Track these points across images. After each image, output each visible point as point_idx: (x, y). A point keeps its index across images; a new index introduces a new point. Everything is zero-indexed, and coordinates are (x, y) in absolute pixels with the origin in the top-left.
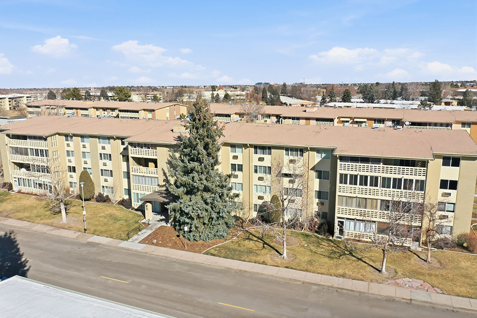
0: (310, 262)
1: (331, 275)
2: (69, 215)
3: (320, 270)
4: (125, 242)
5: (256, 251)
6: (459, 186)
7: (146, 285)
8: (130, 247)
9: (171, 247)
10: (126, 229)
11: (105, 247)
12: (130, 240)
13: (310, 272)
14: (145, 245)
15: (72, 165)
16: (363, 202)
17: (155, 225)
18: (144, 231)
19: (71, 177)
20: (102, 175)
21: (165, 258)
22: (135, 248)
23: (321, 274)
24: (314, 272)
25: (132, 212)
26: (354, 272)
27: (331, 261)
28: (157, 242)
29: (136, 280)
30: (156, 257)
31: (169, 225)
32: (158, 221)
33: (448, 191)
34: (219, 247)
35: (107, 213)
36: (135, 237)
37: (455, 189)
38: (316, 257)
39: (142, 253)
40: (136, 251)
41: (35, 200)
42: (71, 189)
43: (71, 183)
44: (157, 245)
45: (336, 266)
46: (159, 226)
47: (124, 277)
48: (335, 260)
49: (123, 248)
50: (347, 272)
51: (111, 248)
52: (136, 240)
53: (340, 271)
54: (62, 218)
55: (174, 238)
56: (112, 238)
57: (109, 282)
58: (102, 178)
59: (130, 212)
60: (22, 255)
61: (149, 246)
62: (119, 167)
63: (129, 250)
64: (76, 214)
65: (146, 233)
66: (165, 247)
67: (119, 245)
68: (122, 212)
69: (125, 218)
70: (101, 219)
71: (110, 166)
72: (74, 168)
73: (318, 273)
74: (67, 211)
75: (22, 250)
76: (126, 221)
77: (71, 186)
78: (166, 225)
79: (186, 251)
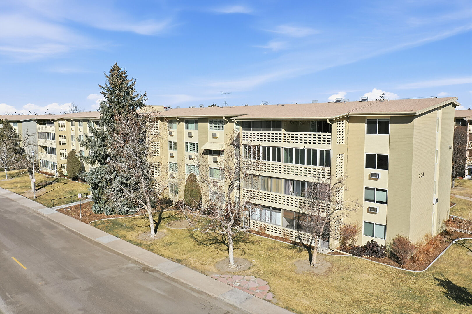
0: (169, 244)
4: (49, 208)
5: (136, 228)
6: (390, 162)
9: (72, 216)
12: (53, 208)
14: (57, 212)
15: (74, 148)
28: (68, 211)
33: (375, 171)
34: (110, 220)
36: (62, 206)
37: (386, 167)
44: (65, 212)
65: (75, 204)
66: (68, 215)
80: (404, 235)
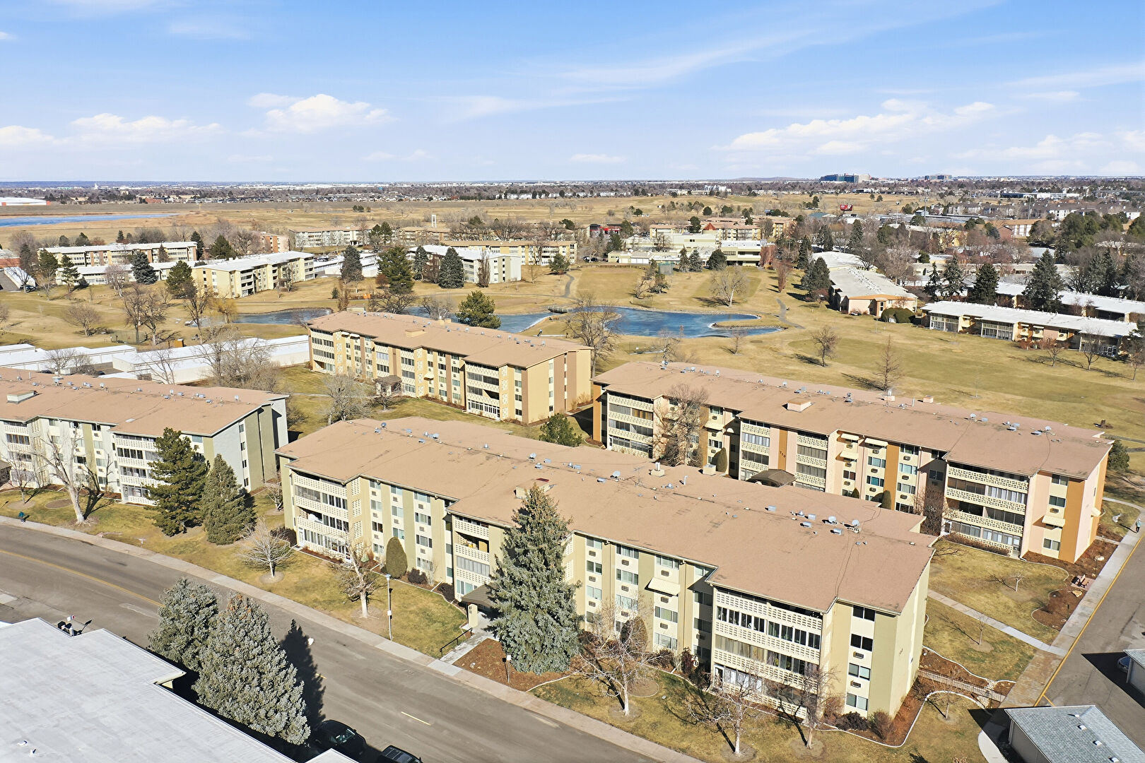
0: (654, 725)
1: (670, 748)
2: (372, 603)
3: (660, 739)
4: (437, 660)
5: (595, 698)
6: (875, 647)
7: (449, 730)
8: (441, 671)
9: (491, 678)
10: (440, 638)
11: (412, 666)
12: (443, 659)
13: (647, 739)
14: (460, 669)
15: (379, 521)
16: (746, 650)
17: (479, 636)
18: (463, 645)
19: (376, 537)
20: (418, 542)
21: (479, 693)
22: (447, 673)
23: (659, 744)
24: (651, 740)
25: (453, 608)
26: (701, 747)
27: (683, 728)
28: (475, 667)
29: (440, 721)
30: (469, 689)
31: (497, 639)
32: (485, 630)
34: (550, 685)
35: (420, 605)
36: (451, 653)
37: (870, 650)
38: (666, 719)
39: (454, 681)
40: (447, 677)
41: (326, 568)
42: (376, 554)
43: (375, 545)
44: (475, 671)
45: (685, 735)
46: (484, 638)
47: (427, 716)
48: (689, 726)
49: (432, 671)
50: (692, 746)
51: (418, 668)
52: (451, 659)
53: (685, 744)
54: (361, 609)
55: (498, 663)
56: (421, 651)
57: (410, 721)
58: (419, 547)
59: (451, 607)
60: (316, 668)
61: (465, 671)
62: (442, 537)
63: (439, 674)
64: (380, 604)
65: (465, 648)
66: (483, 675)
67: (429, 666)
68: (440, 607)
69: (441, 619)
70: (412, 616)
71: (428, 532)
72: (381, 526)
73: (656, 743)
74: (369, 596)
75: (316, 660)
76: (443, 624)
77: (376, 550)
78: (493, 638)
79: (508, 685)
80: (884, 710)
